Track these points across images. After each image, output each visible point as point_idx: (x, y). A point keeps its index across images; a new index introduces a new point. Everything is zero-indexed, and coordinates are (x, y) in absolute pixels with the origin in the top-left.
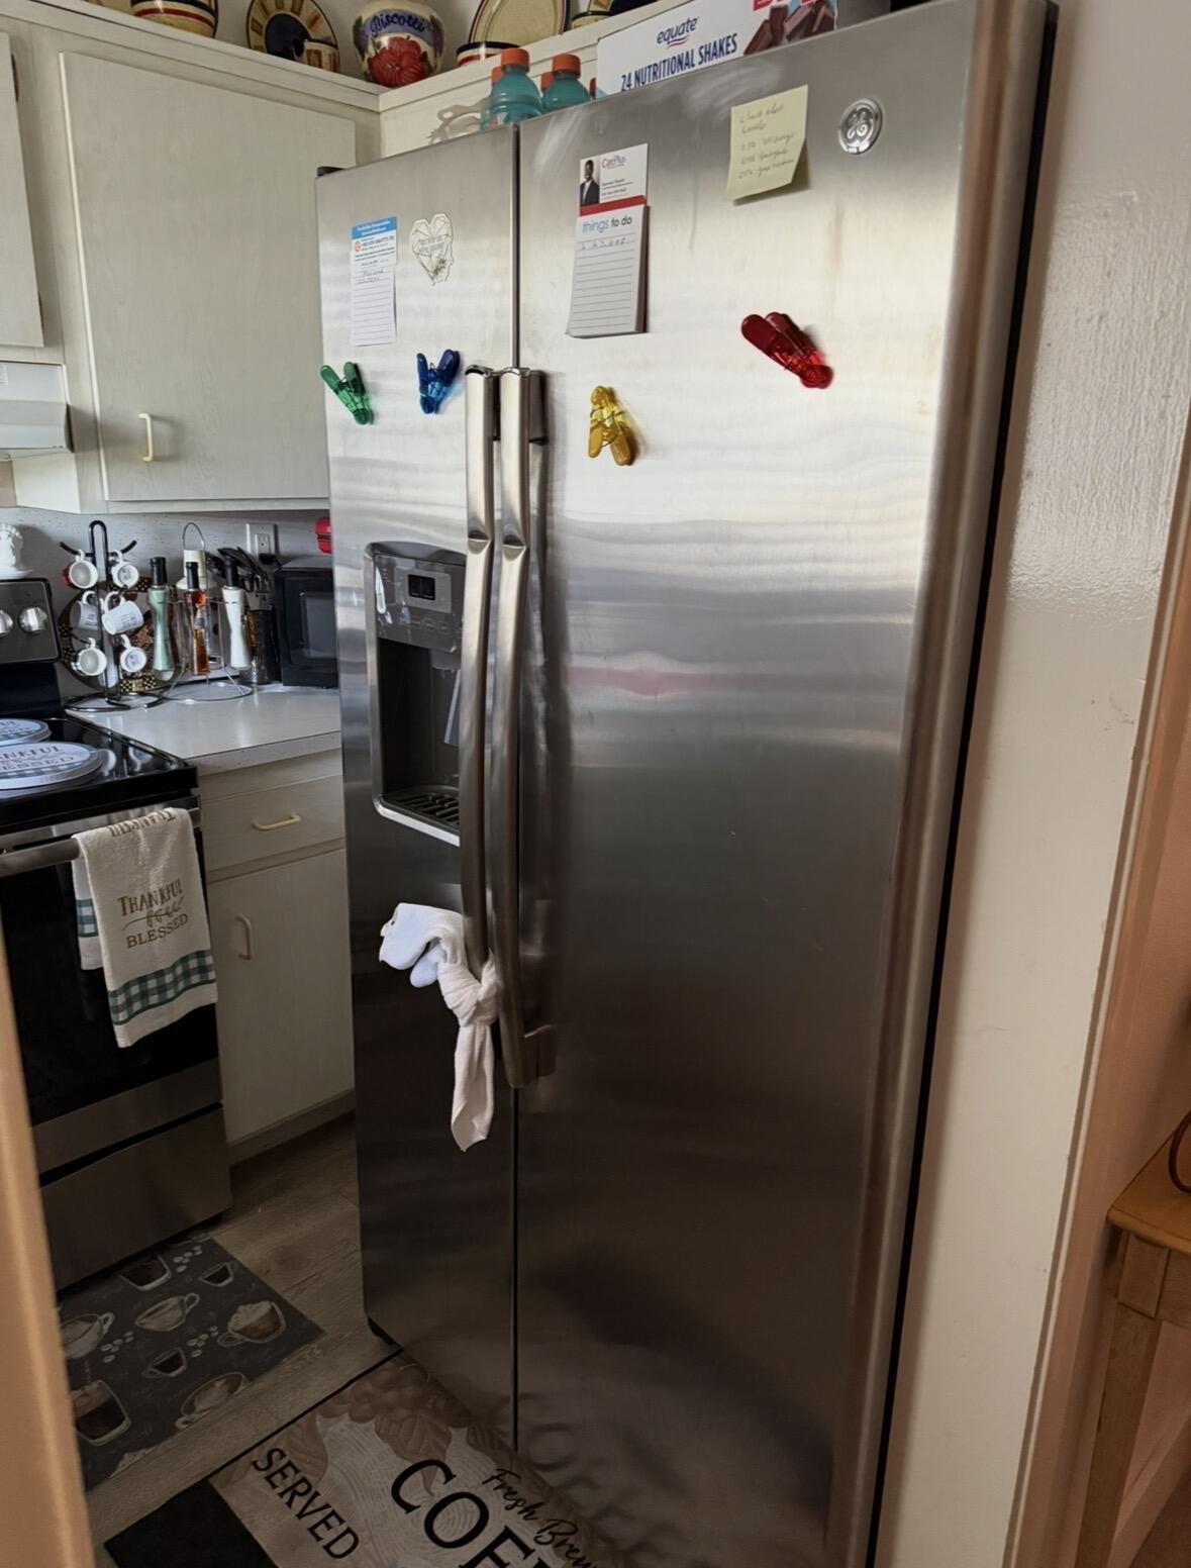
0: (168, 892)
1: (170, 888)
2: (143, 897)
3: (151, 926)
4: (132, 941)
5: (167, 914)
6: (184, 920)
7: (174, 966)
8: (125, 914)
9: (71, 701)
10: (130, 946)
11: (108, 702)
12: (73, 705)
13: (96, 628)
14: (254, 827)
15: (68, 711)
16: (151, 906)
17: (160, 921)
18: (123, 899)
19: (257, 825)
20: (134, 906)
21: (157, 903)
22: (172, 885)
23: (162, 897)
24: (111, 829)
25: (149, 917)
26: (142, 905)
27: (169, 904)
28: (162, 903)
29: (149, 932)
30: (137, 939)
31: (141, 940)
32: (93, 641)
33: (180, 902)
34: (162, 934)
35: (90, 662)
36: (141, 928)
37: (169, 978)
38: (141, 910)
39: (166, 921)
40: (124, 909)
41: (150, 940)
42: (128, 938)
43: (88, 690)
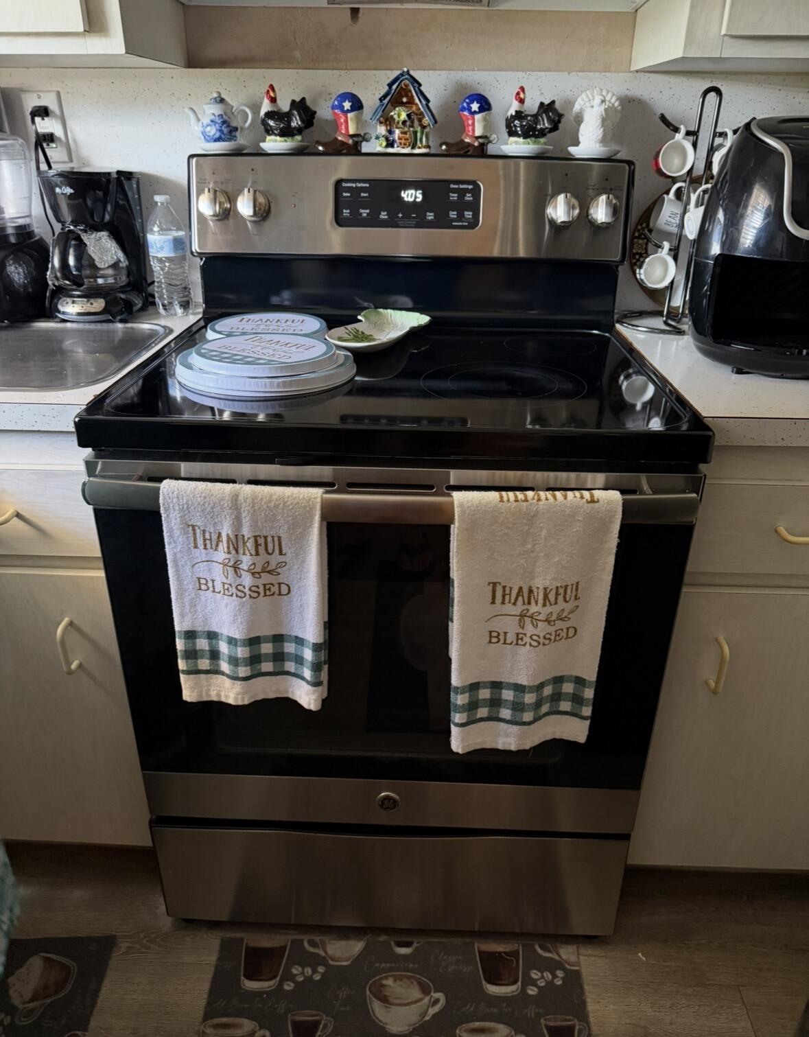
0: (557, 594)
1: (561, 591)
2: (521, 588)
3: (523, 628)
4: (494, 637)
5: (548, 621)
6: (571, 634)
7: (541, 686)
8: (493, 602)
9: (625, 316)
10: (490, 642)
11: (666, 323)
12: (624, 320)
13: (675, 230)
14: (776, 531)
15: (618, 326)
16: (529, 603)
17: (536, 627)
18: (494, 584)
19: (782, 530)
20: (507, 597)
21: (537, 603)
22: (566, 587)
23: (546, 597)
24: (501, 497)
25: (522, 616)
26: (516, 599)
27: (555, 610)
28: (544, 605)
29: (518, 634)
30: (502, 637)
31: (505, 640)
32: (666, 245)
33: (572, 612)
34: (534, 644)
35: (658, 272)
36: (510, 626)
37: (529, 698)
38: (514, 604)
39: (543, 628)
40: (494, 597)
41: (517, 644)
42: (491, 632)
43: (649, 305)
